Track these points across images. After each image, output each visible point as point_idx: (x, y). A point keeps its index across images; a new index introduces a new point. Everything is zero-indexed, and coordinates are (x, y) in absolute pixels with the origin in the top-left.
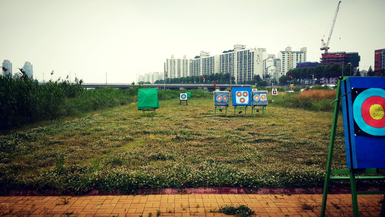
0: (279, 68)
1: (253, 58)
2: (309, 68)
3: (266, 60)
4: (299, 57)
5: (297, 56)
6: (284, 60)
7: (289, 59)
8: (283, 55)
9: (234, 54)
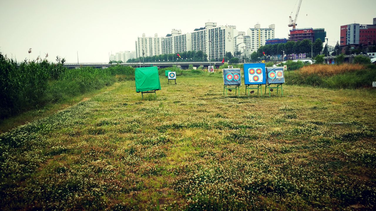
0: (249, 45)
1: (224, 35)
2: (280, 44)
3: (237, 37)
4: (268, 34)
5: (266, 33)
6: (253, 37)
7: (258, 36)
8: (253, 32)
9: (206, 32)
